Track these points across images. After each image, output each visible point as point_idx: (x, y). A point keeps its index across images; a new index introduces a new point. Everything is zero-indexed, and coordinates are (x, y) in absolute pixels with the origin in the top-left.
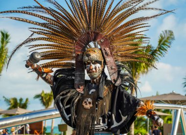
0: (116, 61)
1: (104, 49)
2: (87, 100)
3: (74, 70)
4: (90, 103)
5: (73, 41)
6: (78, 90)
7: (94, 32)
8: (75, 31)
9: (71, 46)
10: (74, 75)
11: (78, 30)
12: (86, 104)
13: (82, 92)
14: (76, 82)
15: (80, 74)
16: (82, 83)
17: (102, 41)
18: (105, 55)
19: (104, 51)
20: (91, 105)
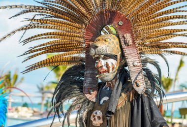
0: (141, 53)
1: (123, 37)
2: (96, 113)
3: (83, 67)
4: (99, 118)
5: (82, 25)
6: (88, 96)
7: (110, 11)
8: (84, 11)
9: (79, 33)
10: (83, 75)
11: (88, 10)
12: (95, 119)
13: (94, 100)
14: (85, 85)
15: (92, 74)
16: (94, 86)
17: (121, 23)
18: (123, 45)
19: (122, 40)
20: (101, 121)
